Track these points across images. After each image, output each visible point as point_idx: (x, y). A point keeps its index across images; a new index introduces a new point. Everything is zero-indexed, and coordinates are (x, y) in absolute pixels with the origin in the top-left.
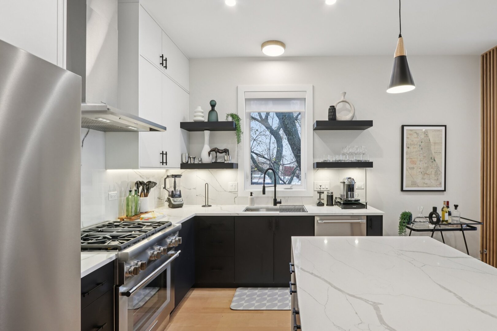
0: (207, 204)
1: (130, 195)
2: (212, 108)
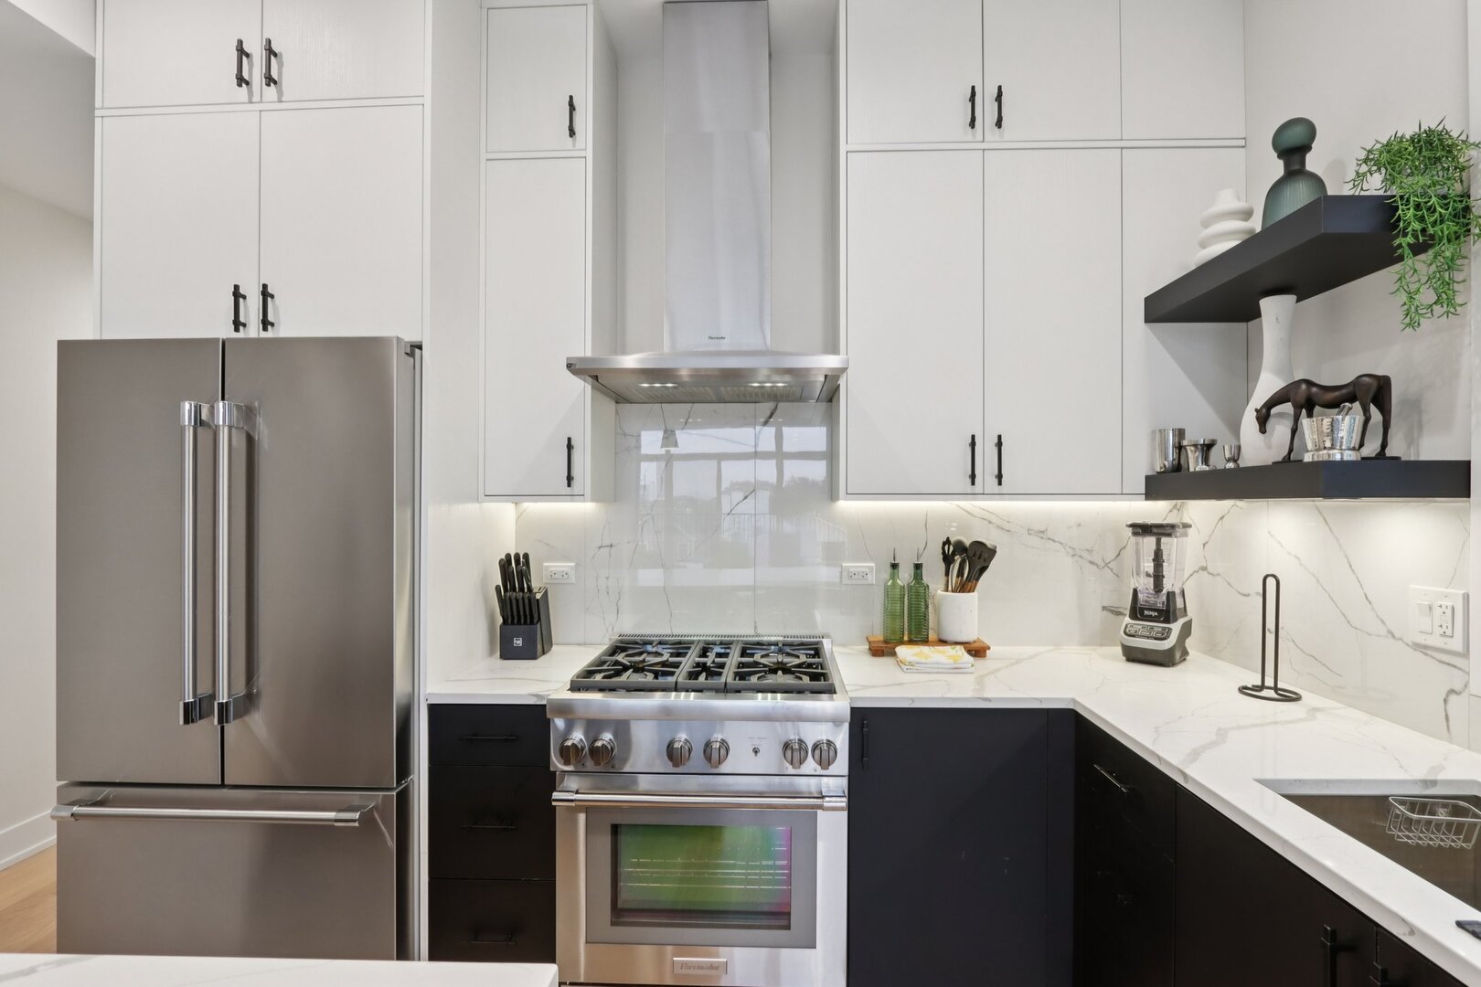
0: (1269, 682)
1: (893, 577)
2: (1287, 166)
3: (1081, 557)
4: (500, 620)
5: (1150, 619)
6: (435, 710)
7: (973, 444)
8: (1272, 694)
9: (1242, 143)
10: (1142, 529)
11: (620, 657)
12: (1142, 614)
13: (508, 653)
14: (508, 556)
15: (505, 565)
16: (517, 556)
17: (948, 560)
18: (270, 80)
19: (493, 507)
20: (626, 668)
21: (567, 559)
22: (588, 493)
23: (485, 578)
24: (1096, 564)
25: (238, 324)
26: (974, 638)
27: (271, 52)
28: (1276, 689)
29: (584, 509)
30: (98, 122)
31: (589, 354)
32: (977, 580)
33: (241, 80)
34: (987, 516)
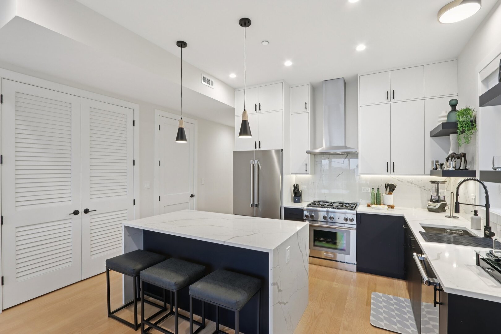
1: (373, 191)
2: (452, 108)
3: (422, 188)
4: (293, 196)
5: (434, 202)
6: (285, 208)
7: (387, 164)
8: (452, 217)
9: (457, 95)
10: (433, 182)
11: (315, 203)
12: (432, 201)
13: (295, 202)
14: (295, 184)
15: (294, 186)
16: (296, 184)
17: (386, 187)
18: (260, 109)
19: (292, 175)
20: (316, 204)
21: (305, 185)
22: (309, 173)
23: (291, 188)
24: (426, 190)
25: (256, 147)
26: (392, 204)
27: (260, 105)
28: (453, 216)
29: (308, 176)
30: (235, 118)
31: (309, 149)
32: (392, 192)
33: (256, 110)
34: (398, 179)
